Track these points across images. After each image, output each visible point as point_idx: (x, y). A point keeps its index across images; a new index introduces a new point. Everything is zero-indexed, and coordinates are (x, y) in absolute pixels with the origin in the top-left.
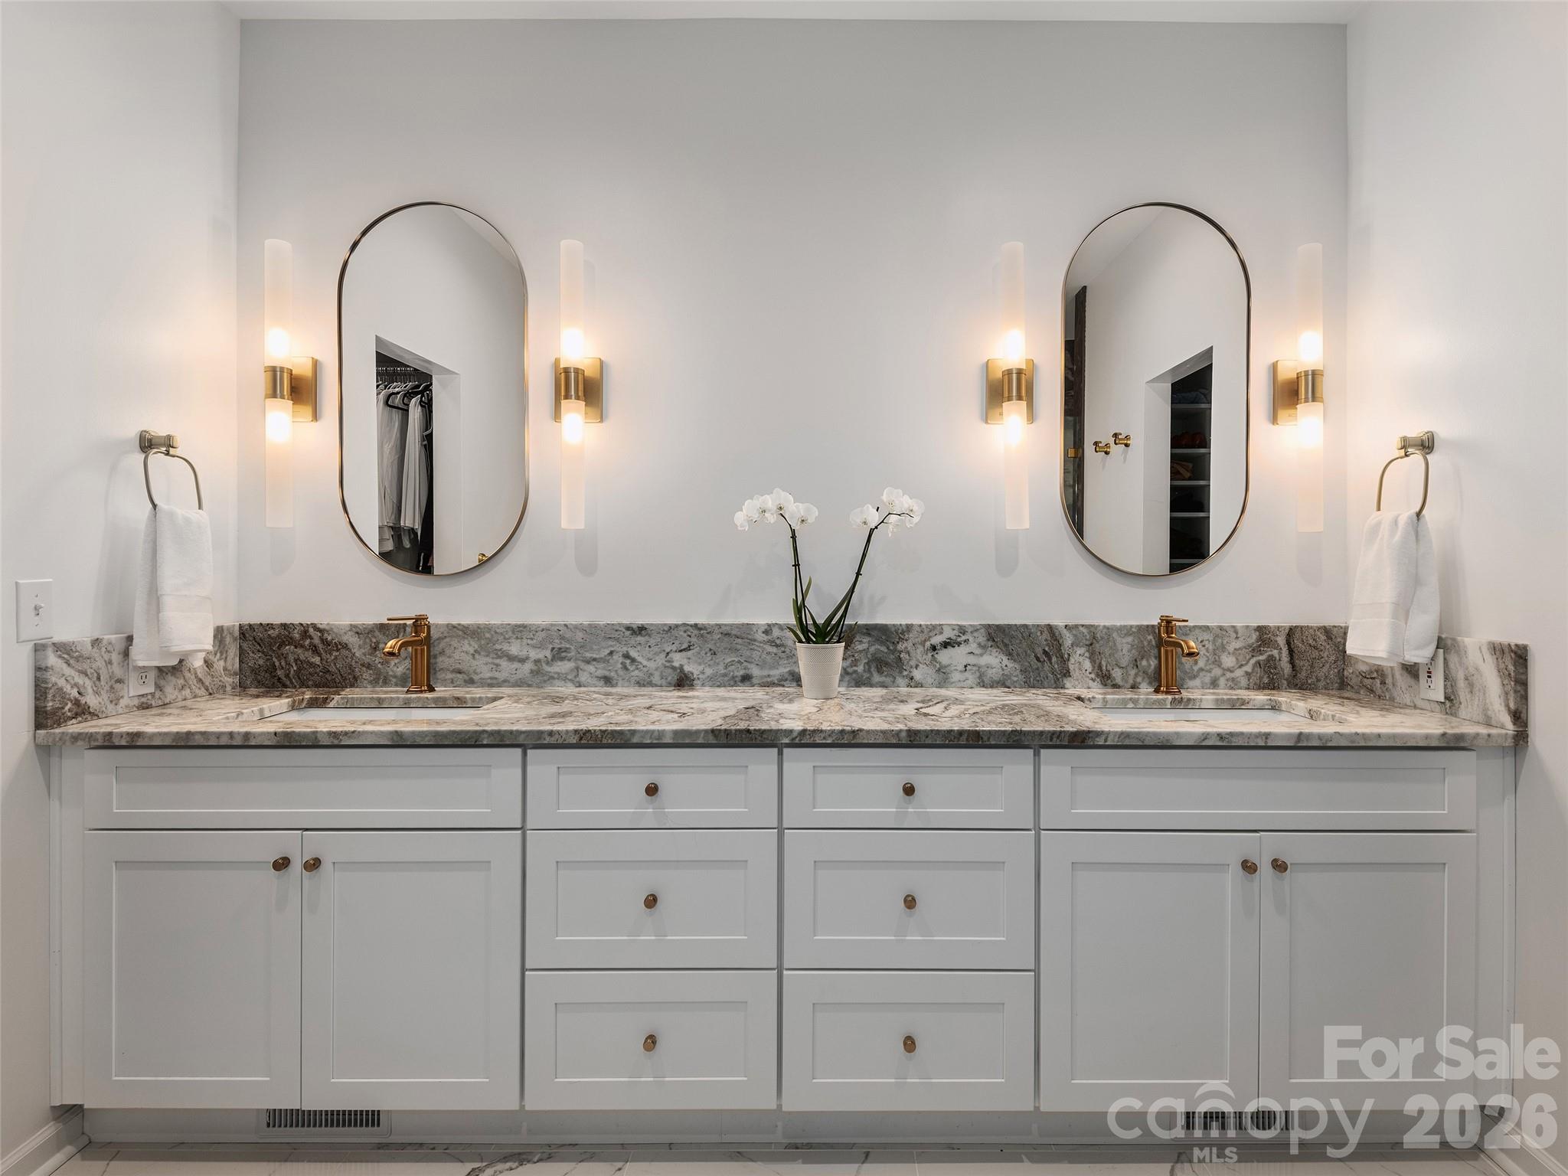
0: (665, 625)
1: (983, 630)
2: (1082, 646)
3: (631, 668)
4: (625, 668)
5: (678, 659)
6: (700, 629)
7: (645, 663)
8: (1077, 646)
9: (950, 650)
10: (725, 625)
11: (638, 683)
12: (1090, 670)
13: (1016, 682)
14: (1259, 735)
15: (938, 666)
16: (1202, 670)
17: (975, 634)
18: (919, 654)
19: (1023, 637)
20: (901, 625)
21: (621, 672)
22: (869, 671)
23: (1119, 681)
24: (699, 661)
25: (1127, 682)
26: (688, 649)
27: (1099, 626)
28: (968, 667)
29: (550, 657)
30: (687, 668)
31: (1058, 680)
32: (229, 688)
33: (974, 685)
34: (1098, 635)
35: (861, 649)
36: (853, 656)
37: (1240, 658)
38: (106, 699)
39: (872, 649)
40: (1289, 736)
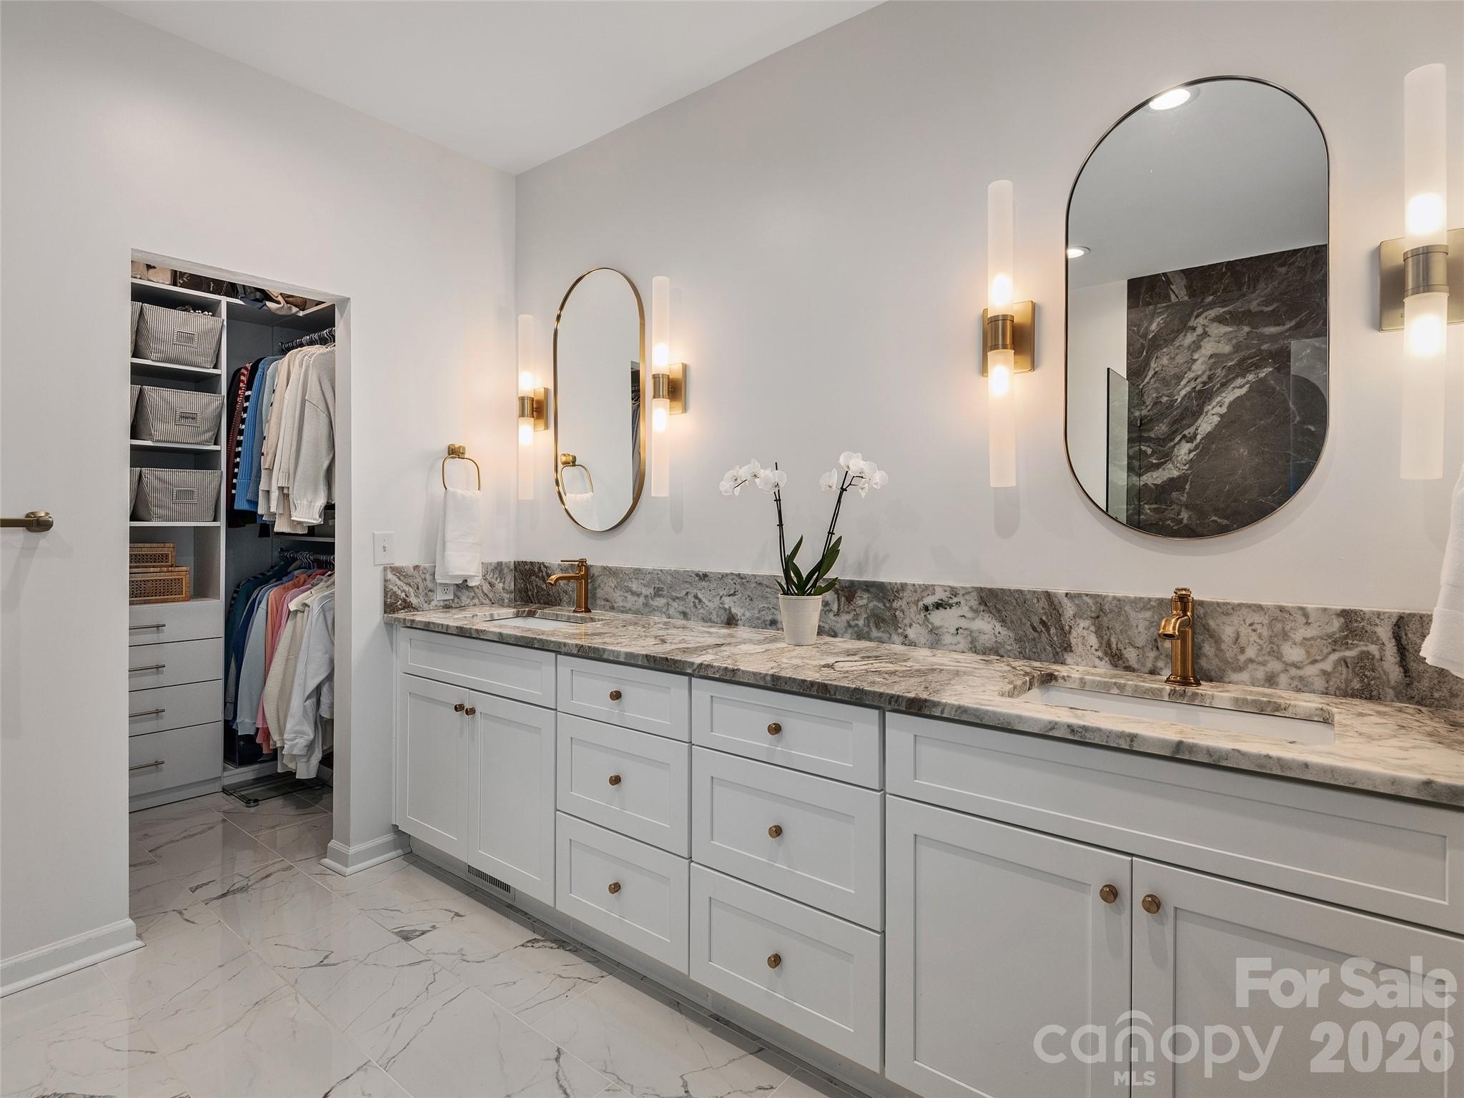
0: (720, 573)
1: (975, 594)
2: (1087, 618)
3: (699, 607)
4: (695, 606)
5: (728, 602)
6: (742, 578)
7: (707, 603)
8: (1080, 617)
9: (942, 611)
10: (759, 576)
11: (703, 619)
12: (1096, 646)
13: (1010, 651)
14: (1122, 735)
15: (930, 626)
16: (1251, 661)
17: (967, 597)
18: (913, 613)
19: (1017, 603)
20: (896, 583)
21: (693, 610)
22: (869, 626)
23: (1133, 662)
24: (742, 605)
25: (1143, 665)
26: (733, 595)
27: (1107, 596)
28: (960, 631)
29: (653, 594)
30: (733, 610)
31: (1057, 653)
32: (506, 601)
33: (965, 650)
34: (1106, 607)
35: (861, 604)
36: (855, 610)
37: (1314, 651)
38: (422, 600)
39: (871, 605)
40: (1164, 743)
